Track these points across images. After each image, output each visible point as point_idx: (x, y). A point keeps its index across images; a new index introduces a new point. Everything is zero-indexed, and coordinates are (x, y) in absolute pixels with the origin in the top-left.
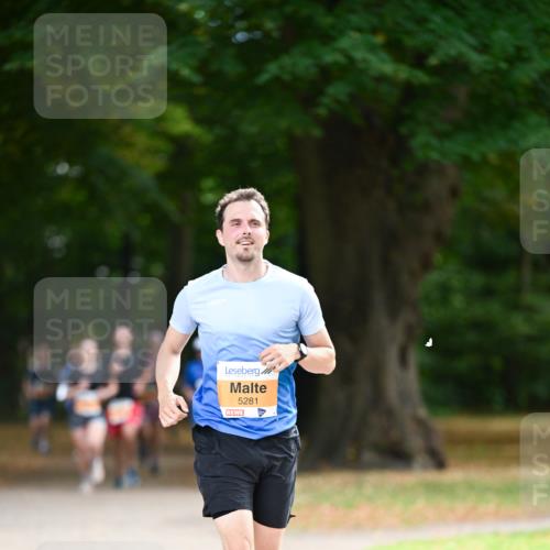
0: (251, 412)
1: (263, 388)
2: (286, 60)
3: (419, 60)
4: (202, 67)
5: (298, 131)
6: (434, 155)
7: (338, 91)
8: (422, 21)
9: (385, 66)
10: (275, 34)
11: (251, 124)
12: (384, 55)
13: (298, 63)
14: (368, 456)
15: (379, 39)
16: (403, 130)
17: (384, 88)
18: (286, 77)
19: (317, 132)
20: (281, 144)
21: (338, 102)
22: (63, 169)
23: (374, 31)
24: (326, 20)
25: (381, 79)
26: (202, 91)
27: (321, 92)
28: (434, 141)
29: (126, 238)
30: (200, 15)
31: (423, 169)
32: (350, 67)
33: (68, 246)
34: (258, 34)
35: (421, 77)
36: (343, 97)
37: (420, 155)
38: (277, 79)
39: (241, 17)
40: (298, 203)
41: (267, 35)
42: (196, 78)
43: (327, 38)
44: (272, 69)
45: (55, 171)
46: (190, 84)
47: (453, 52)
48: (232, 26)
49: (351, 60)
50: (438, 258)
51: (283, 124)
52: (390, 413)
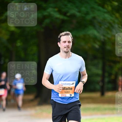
0: (68, 95)
1: (71, 89)
15: (56, 10)
24: (44, 5)
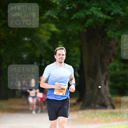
1: (64, 89)
2: (78, 14)
3: (109, 14)
4: (58, 16)
5: (81, 30)
6: (112, 36)
7: (90, 21)
8: (110, 5)
9: (101, 15)
10: (76, 8)
11: (70, 29)
12: (101, 13)
13: (81, 14)
14: (97, 106)
15: (100, 9)
16: (105, 30)
17: (101, 20)
18: (78, 18)
19: (85, 30)
20: (77, 33)
21: (90, 23)
22: (26, 39)
23: (98, 7)
24: (87, 4)
25: (100, 18)
26: (58, 21)
27: (86, 21)
28: (112, 33)
29: (41, 55)
30: (58, 3)
31: (110, 39)
32: (93, 15)
33: (27, 57)
34: (71, 8)
35: (109, 18)
36: (91, 22)
37: (109, 35)
38: (76, 18)
39: (67, 4)
40: (81, 47)
41: (73, 8)
42: (57, 18)
43: (87, 9)
44: (75, 16)
45: (24, 39)
46: (56, 19)
47: (117, 12)
48: (66, 6)
49: (93, 13)
50: (113, 60)
51: (77, 28)
52: (102, 96)
